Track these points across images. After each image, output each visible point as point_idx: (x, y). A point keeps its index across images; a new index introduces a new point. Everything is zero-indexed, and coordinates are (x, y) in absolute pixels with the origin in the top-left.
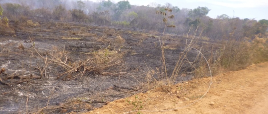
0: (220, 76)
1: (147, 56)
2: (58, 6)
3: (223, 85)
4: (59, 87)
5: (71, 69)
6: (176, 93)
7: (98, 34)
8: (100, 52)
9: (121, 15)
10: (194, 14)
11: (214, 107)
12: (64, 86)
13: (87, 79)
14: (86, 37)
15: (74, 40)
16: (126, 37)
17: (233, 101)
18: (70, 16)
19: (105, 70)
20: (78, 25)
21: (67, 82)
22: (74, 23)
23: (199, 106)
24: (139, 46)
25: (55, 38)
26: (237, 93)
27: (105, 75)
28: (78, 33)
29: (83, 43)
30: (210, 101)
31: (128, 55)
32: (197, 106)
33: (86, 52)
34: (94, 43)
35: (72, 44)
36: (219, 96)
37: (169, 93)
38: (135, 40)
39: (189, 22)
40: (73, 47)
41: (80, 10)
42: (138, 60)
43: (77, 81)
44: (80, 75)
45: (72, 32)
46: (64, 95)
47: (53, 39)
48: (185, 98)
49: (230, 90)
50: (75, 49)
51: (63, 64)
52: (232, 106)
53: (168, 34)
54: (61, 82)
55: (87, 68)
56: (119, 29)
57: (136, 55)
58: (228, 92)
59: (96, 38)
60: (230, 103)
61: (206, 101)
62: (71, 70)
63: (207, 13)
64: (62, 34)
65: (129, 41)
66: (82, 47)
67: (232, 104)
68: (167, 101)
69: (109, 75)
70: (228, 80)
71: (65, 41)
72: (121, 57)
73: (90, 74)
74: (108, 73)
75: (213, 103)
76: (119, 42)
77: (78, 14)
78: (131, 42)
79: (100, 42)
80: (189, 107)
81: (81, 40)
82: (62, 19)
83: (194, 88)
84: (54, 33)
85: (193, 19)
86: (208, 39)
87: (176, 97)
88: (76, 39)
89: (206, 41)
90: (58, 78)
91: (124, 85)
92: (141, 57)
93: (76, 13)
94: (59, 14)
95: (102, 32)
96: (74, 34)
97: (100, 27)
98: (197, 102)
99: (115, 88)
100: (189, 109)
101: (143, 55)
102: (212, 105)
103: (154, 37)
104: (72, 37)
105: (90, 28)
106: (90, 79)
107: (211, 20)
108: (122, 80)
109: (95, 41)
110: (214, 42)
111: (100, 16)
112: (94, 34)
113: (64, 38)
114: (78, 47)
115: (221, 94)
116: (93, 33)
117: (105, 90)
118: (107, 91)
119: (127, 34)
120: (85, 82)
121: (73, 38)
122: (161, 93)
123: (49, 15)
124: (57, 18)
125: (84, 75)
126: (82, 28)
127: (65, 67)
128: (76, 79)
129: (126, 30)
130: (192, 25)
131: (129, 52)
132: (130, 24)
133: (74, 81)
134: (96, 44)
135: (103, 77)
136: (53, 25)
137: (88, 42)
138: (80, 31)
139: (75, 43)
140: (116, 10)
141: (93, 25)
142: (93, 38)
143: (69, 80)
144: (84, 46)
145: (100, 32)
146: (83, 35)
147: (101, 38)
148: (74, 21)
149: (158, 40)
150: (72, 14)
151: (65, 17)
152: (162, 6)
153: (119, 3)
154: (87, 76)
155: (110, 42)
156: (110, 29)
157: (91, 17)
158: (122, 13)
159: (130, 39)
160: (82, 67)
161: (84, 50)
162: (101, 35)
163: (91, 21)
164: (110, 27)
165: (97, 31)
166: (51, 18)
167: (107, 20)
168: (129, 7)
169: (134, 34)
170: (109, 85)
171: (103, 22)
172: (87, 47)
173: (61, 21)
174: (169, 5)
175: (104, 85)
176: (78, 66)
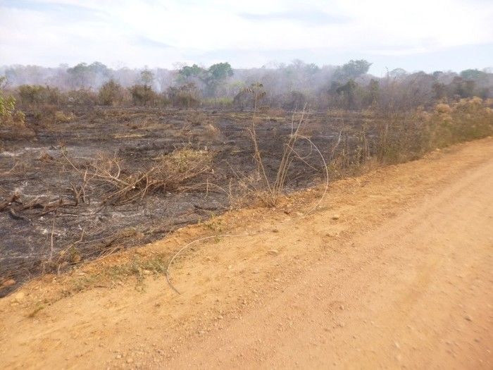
2: (108, 82)
4: (106, 215)
5: (126, 186)
7: (176, 125)
8: (177, 156)
9: (218, 88)
12: (114, 214)
13: (153, 200)
14: (156, 130)
15: (134, 138)
16: (225, 124)
18: (130, 98)
19: (183, 183)
20: (143, 112)
21: (119, 208)
22: (136, 108)
24: (246, 138)
25: (102, 137)
27: (183, 191)
28: (141, 126)
29: (149, 142)
31: (225, 154)
33: (153, 157)
34: (167, 140)
35: (130, 145)
37: (274, 209)
38: (240, 128)
39: (337, 88)
40: (132, 150)
41: (145, 86)
42: (242, 163)
43: (136, 204)
44: (140, 195)
45: (132, 124)
46: (113, 228)
47: (99, 140)
50: (136, 153)
51: (114, 180)
54: (109, 208)
55: (152, 183)
56: (214, 113)
57: (240, 155)
59: (172, 132)
62: (126, 188)
63: (367, 69)
64: (115, 130)
65: (229, 132)
66: (146, 149)
69: (189, 191)
71: (119, 141)
72: (210, 160)
73: (157, 191)
74: (188, 187)
75: (336, 216)
76: (210, 135)
77: (143, 93)
78: (233, 133)
79: (178, 137)
81: (146, 137)
82: (115, 104)
84: (101, 128)
85: (343, 82)
87: (283, 213)
88: (139, 136)
90: (105, 202)
91: (213, 204)
92: (247, 157)
93: (139, 92)
94: (110, 96)
95: (183, 120)
96: (134, 128)
97: (181, 112)
99: (197, 210)
102: (334, 219)
103: (275, 121)
104: (131, 133)
106: (157, 200)
108: (210, 197)
109: (172, 136)
111: (181, 93)
112: (169, 125)
113: (117, 136)
114: (140, 150)
116: (167, 123)
117: (181, 214)
118: (182, 216)
119: (227, 119)
120: (149, 205)
121: (132, 136)
123: (92, 98)
124: (107, 103)
125: (148, 194)
126: (149, 117)
127: (116, 184)
128: (134, 202)
129: (227, 112)
130: (342, 92)
131: (228, 150)
132: (234, 102)
133: (132, 206)
134: (172, 142)
135: (180, 195)
136: (100, 115)
137: (159, 140)
138: (146, 122)
139: (137, 142)
140: (208, 79)
141: (169, 108)
142: (166, 132)
143: (123, 204)
144: (151, 146)
145: (180, 120)
146: (150, 127)
147: (181, 131)
148: (135, 105)
149: (281, 124)
150: (131, 95)
151: (121, 100)
152: (287, 65)
153: (213, 67)
154: (153, 195)
155: (197, 135)
156: (198, 114)
157: (165, 97)
158: (218, 84)
159: (232, 128)
160: (144, 182)
161: (151, 153)
162: (182, 126)
163: (166, 103)
164: (199, 110)
165: (176, 119)
166: (96, 104)
167: (194, 98)
168: (231, 72)
169: (240, 119)
170: (189, 206)
171: (187, 102)
172: (156, 148)
173: (113, 108)
174: (299, 62)
175: (180, 208)
176: (138, 181)
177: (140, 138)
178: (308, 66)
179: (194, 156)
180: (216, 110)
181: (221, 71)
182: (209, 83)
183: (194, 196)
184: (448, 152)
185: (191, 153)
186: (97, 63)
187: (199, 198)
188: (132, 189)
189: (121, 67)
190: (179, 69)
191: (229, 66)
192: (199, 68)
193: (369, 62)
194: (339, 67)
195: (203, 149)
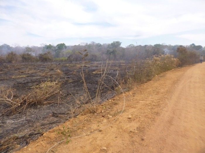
0: (135, 89)
1: (81, 81)
2: (10, 52)
3: (138, 97)
4: (3, 123)
5: (16, 104)
6: (101, 112)
7: (42, 70)
8: (43, 85)
9: (60, 54)
10: (111, 46)
11: (131, 121)
12: (8, 121)
13: (30, 110)
14: (33, 73)
15: (22, 77)
16: (64, 69)
17: (146, 111)
18: (21, 59)
19: (46, 99)
20: (27, 65)
21: (11, 117)
22: (24, 64)
23: (120, 122)
24: (75, 75)
26: (148, 102)
27: (46, 104)
28: (26, 72)
29: (29, 79)
30: (128, 115)
31: (66, 83)
32: (118, 122)
33: (31, 87)
34: (38, 77)
35: (20, 81)
36: (135, 108)
37: (96, 114)
38: (71, 70)
39: (109, 52)
40: (20, 83)
41: (28, 54)
42: (74, 86)
43: (21, 114)
44: (23, 108)
45: (21, 71)
46: (7, 131)
47: (4, 79)
48: (109, 115)
49: (143, 100)
50: (22, 85)
51: (9, 101)
52: (145, 116)
53: (96, 62)
54: (5, 118)
55: (30, 101)
56: (59, 64)
57: (72, 83)
58: (141, 103)
59: (40, 74)
60: (144, 113)
61: (125, 115)
62: (15, 106)
63: (120, 44)
64: (12, 74)
65: (67, 72)
66: (28, 83)
67: (145, 115)
68: (94, 122)
69: (49, 104)
70: (141, 91)
71: (14, 79)
72: (59, 87)
73: (32, 105)
74: (49, 102)
75: (130, 116)
76: (58, 74)
77: (27, 57)
78: (68, 73)
79: (43, 76)
80: (111, 125)
81: (28, 77)
82: (13, 62)
83: (116, 104)
84: (6, 74)
85: (111, 50)
86: (124, 62)
87: (101, 117)
88: (24, 76)
89: (123, 63)
90: (3, 115)
91: (62, 110)
92: (76, 84)
93: (25, 56)
94: (11, 58)
95: (45, 68)
96: (22, 73)
97: (44, 64)
98: (118, 119)
99: (54, 115)
100: (112, 127)
101: (78, 81)
102: (129, 118)
103: (86, 66)
104: (21, 75)
105: (36, 66)
106: (32, 110)
107: (123, 49)
108: (60, 106)
109: (40, 75)
110: (128, 63)
111: (44, 57)
112: (39, 71)
113: (13, 77)
114: (24, 83)
115: (136, 106)
116: (38, 70)
117: (46, 118)
118: (46, 119)
119: (65, 67)
120: (28, 114)
121: (21, 77)
122: (89, 115)
123: (3, 60)
124: (10, 62)
125: (27, 108)
126: (30, 67)
127: (10, 103)
128: (20, 113)
129: (65, 64)
130: (112, 54)
131: (67, 81)
132: (67, 59)
133: (18, 115)
134: (41, 78)
135: (45, 107)
136: (6, 67)
137: (34, 78)
138: (28, 70)
139: (23, 80)
140: (56, 50)
141: (39, 63)
142: (38, 73)
143: (14, 114)
144: (30, 81)
145: (44, 68)
146: (30, 72)
147: (45, 73)
148: (23, 62)
149: (89, 68)
150: (21, 58)
151: (16, 60)
152: (89, 44)
153: (58, 45)
154: (30, 108)
155: (52, 75)
156: (52, 65)
157: (37, 58)
158: (61, 52)
159: (68, 70)
160: (25, 101)
161: (30, 84)
162: (45, 71)
163: (37, 61)
164: (53, 63)
165: (42, 67)
166: (4, 62)
167: (50, 58)
168: (66, 47)
169: (71, 66)
170: (49, 113)
171: (47, 60)
172: (33, 82)
173: (13, 64)
174: (93, 42)
175: (45, 114)
176: (22, 101)
177: (25, 77)
178: (97, 44)
179: (51, 85)
180: (60, 63)
181: (61, 46)
182: (56, 51)
183: (52, 106)
184: (161, 77)
185: (49, 84)
186: (5, 44)
187: (55, 107)
188: (19, 106)
189: (17, 46)
190: (43, 46)
191: (65, 44)
192: (52, 46)
193: (121, 42)
194: (109, 44)
195: (56, 81)
